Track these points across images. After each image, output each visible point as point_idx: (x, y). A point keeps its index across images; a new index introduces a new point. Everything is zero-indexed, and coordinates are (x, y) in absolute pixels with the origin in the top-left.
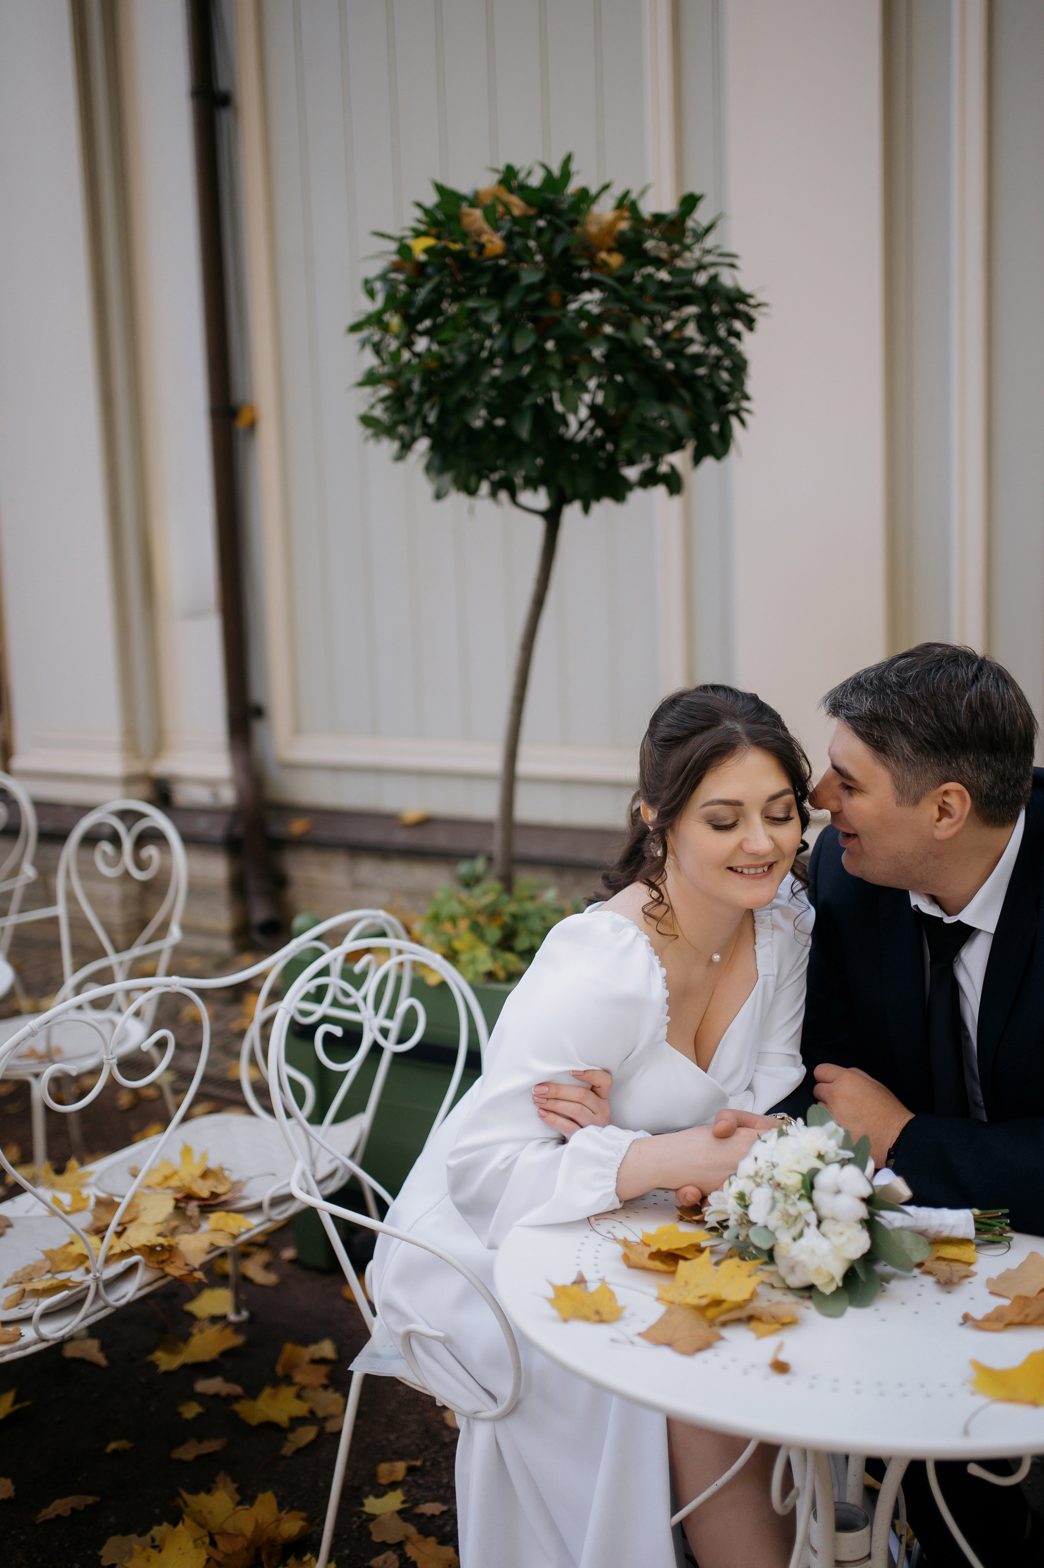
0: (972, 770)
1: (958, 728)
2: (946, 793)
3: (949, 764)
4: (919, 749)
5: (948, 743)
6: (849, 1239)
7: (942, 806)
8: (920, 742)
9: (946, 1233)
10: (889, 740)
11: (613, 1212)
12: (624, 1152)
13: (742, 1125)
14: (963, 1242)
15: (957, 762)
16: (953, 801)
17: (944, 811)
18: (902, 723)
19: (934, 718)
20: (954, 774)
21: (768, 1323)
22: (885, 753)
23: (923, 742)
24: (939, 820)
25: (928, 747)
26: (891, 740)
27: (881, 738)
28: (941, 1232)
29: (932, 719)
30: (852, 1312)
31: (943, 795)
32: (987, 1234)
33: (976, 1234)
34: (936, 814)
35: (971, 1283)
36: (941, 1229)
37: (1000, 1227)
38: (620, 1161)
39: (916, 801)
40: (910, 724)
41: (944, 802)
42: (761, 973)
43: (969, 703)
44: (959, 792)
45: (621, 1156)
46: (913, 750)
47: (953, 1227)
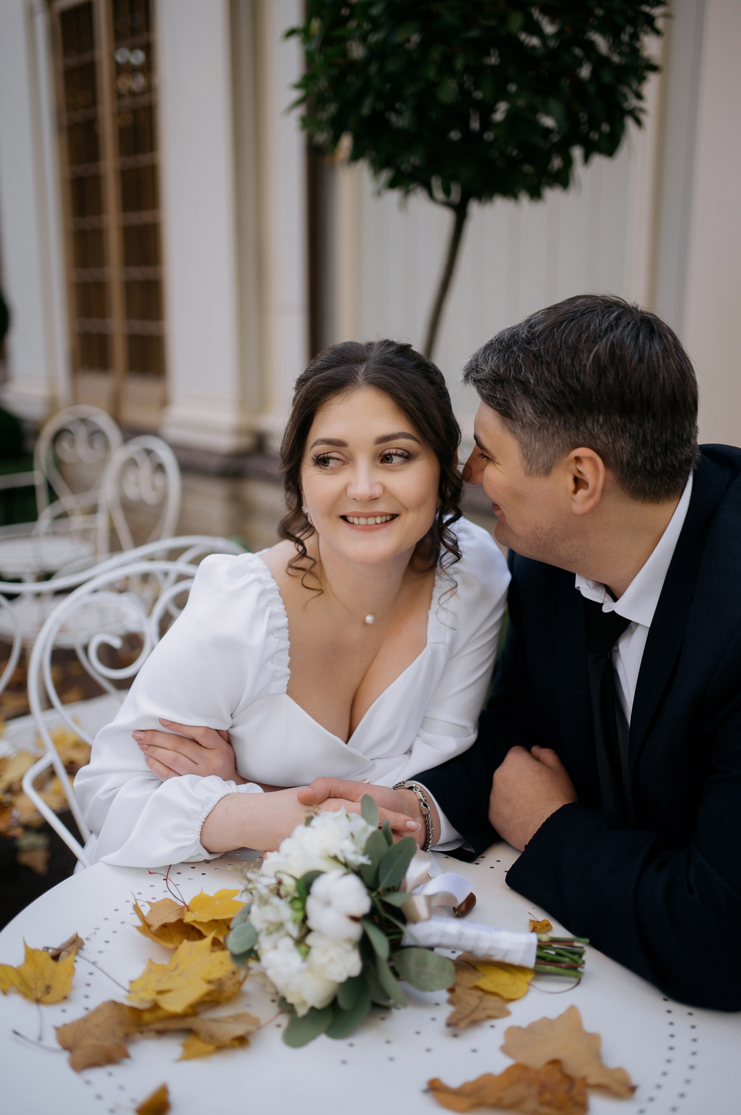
0: (606, 435)
1: (583, 387)
2: (578, 459)
3: (577, 428)
4: (541, 413)
5: (571, 402)
6: (331, 960)
7: (578, 475)
8: (542, 403)
9: (498, 957)
12: (211, 806)
14: (520, 969)
15: (585, 425)
16: (586, 470)
17: (579, 482)
19: (557, 375)
20: (584, 438)
23: (545, 403)
24: (575, 492)
25: (550, 408)
29: (554, 375)
31: (576, 464)
32: (551, 965)
33: (537, 963)
34: (571, 486)
35: (492, 1026)
38: (205, 815)
39: (547, 471)
40: (530, 383)
41: (580, 472)
42: (429, 641)
43: (597, 357)
44: (591, 459)
45: (208, 810)
46: (536, 412)
47: (507, 952)
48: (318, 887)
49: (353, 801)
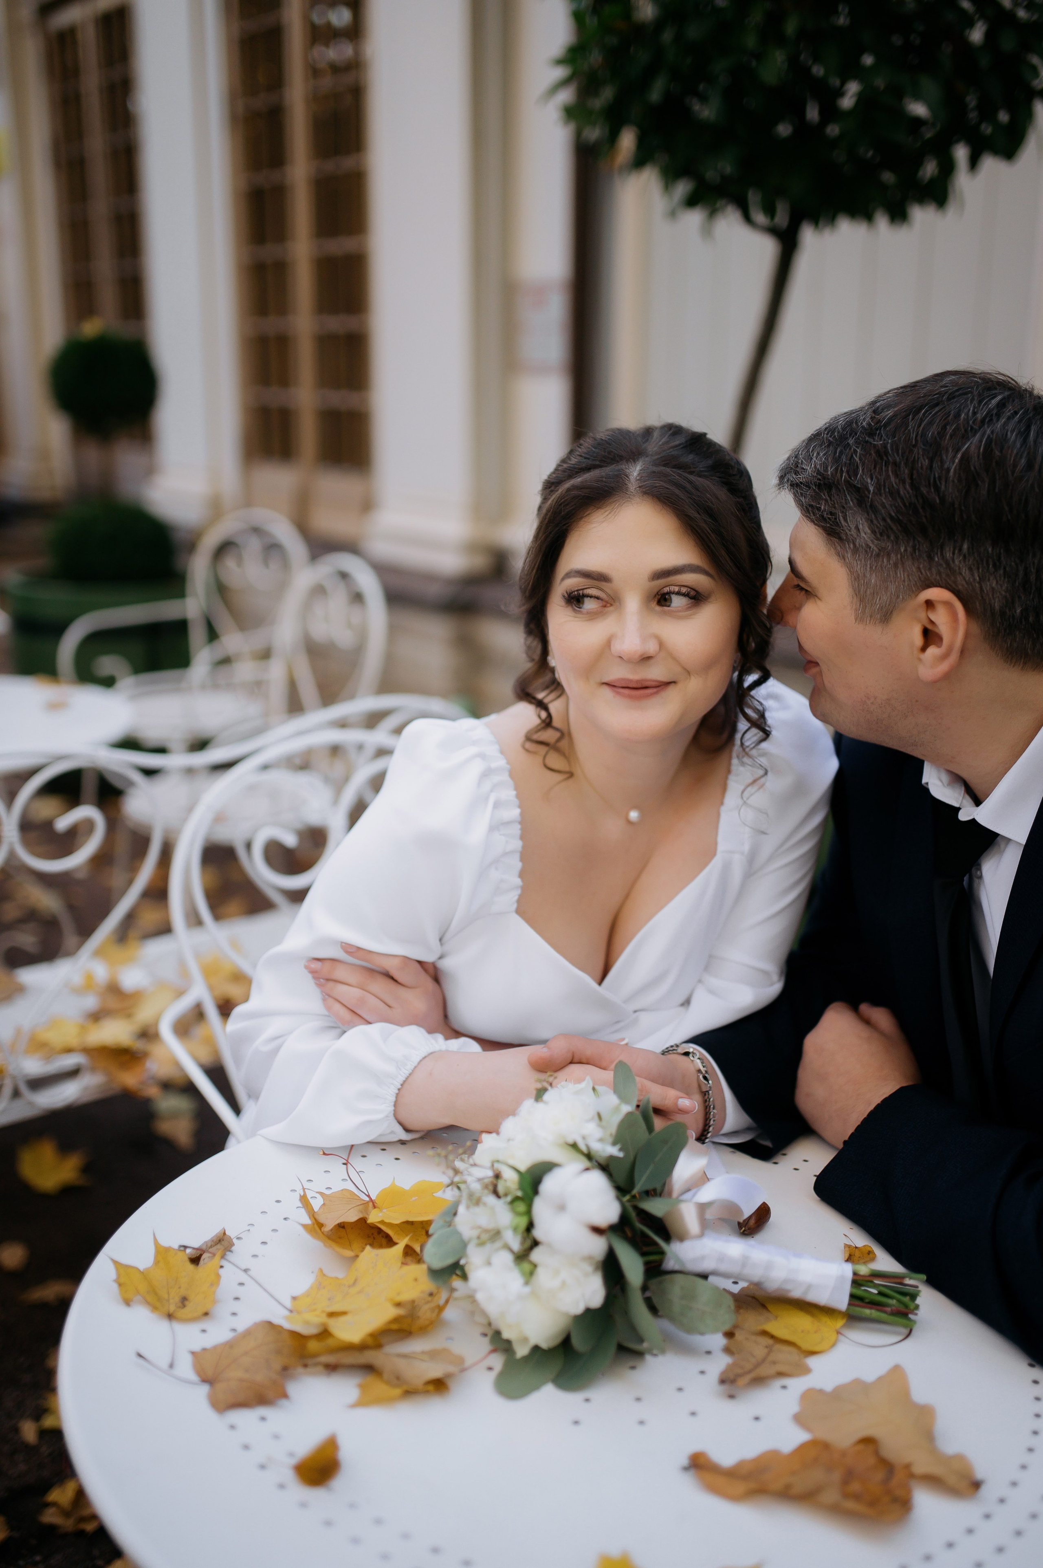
0: (970, 569)
1: (942, 499)
2: (929, 604)
3: (930, 558)
4: (880, 533)
5: (924, 520)
6: (564, 1284)
7: (929, 627)
8: (884, 520)
9: (796, 1294)
10: (841, 518)
11: (381, 1145)
12: (410, 1067)
13: (584, 1061)
14: (828, 1311)
15: (942, 554)
16: (941, 619)
17: (930, 636)
18: (858, 490)
19: (908, 481)
20: (939, 573)
21: (388, 1383)
22: (840, 539)
23: (889, 520)
24: (924, 649)
25: (894, 528)
26: (846, 520)
27: (831, 514)
28: (789, 1291)
29: (904, 482)
30: (549, 1393)
31: (927, 611)
32: (871, 1308)
33: (850, 1304)
34: (919, 640)
35: (784, 1387)
36: (788, 1287)
37: (899, 1301)
38: (401, 1079)
39: (886, 616)
40: (869, 491)
41: (932, 622)
42: (720, 848)
43: (967, 457)
44: (948, 604)
45: (405, 1073)
46: (874, 532)
47: (809, 1287)
48: (549, 1184)
49: (605, 1069)
